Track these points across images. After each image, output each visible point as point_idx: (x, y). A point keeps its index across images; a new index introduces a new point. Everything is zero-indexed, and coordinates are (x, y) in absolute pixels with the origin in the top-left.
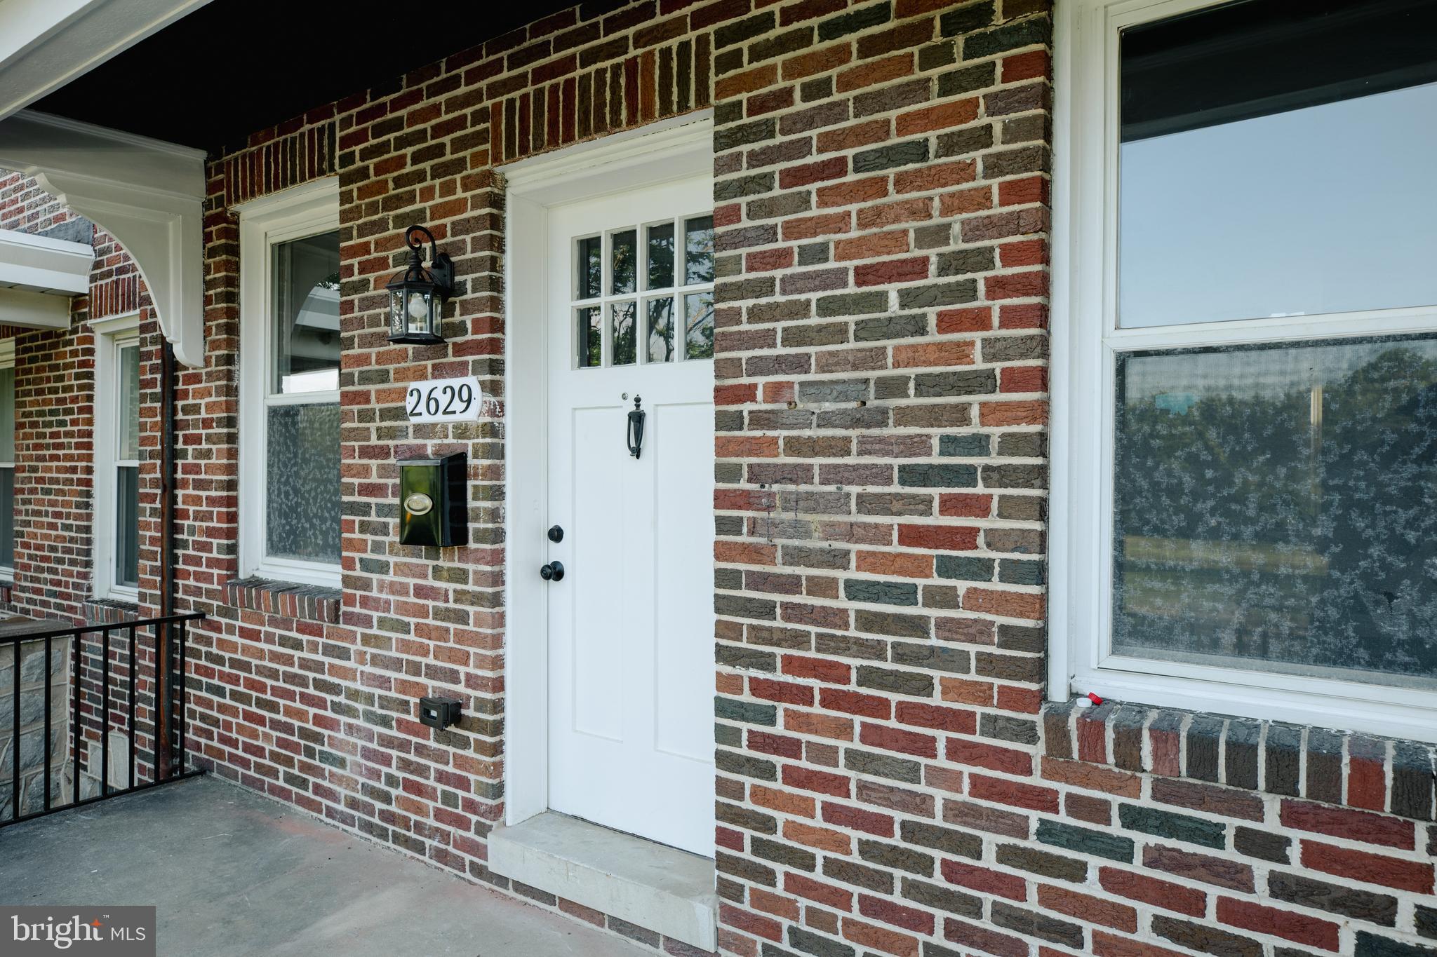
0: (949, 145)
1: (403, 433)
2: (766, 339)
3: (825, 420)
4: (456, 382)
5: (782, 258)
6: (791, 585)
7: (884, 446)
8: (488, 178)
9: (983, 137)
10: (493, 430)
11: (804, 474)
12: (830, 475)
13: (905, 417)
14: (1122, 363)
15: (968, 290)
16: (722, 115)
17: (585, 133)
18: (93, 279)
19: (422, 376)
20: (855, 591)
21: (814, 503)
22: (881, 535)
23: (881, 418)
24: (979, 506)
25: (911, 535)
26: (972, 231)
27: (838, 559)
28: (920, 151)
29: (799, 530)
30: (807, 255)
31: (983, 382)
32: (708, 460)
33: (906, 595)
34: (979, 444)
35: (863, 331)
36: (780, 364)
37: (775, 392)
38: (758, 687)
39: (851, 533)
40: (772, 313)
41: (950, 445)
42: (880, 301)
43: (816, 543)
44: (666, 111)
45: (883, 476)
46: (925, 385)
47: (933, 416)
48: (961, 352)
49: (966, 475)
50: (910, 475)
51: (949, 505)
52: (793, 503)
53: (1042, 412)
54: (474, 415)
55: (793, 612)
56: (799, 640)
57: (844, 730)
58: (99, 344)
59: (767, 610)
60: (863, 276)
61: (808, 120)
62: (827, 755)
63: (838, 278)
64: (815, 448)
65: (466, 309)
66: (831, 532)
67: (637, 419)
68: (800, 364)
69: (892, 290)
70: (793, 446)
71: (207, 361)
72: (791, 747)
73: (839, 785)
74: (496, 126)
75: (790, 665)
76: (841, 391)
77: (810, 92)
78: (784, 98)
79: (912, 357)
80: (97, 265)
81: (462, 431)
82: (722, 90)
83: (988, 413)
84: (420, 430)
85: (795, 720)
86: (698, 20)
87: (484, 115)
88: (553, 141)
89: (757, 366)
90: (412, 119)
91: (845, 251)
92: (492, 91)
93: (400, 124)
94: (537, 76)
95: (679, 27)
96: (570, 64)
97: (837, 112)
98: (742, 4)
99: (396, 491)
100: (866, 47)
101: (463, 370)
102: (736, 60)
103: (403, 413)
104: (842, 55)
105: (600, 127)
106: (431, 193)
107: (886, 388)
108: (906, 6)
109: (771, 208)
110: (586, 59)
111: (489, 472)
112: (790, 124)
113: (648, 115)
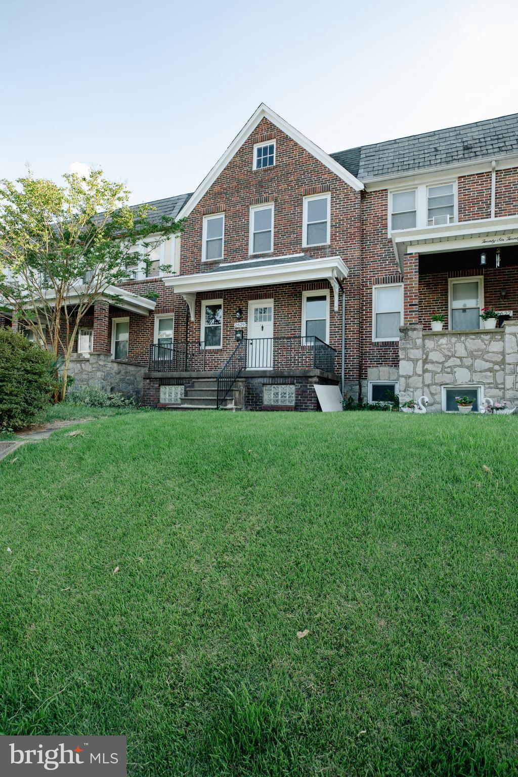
0: (294, 304)
1: (234, 329)
3: (284, 325)
4: (242, 323)
5: (280, 312)
7: (289, 327)
8: (247, 302)
9: (297, 304)
10: (246, 328)
13: (290, 325)
14: (307, 321)
15: (295, 315)
16: (274, 299)
18: (155, 308)
19: (238, 322)
20: (286, 339)
21: (283, 332)
24: (296, 332)
26: (296, 311)
28: (292, 304)
29: (282, 335)
30: (283, 312)
31: (297, 322)
32: (273, 329)
34: (296, 327)
35: (287, 318)
36: (280, 321)
37: (279, 323)
38: (278, 349)
39: (286, 335)
40: (279, 317)
41: (294, 327)
42: (289, 316)
44: (269, 298)
46: (292, 322)
47: (293, 325)
48: (295, 320)
49: (295, 329)
50: (291, 330)
51: (294, 332)
52: (281, 332)
53: (301, 324)
54: (245, 326)
56: (281, 344)
58: (155, 318)
59: (279, 342)
60: (287, 314)
61: (283, 301)
63: (285, 314)
64: (283, 328)
65: (243, 315)
66: (284, 335)
67: (263, 327)
68: (282, 321)
70: (281, 328)
71: (196, 320)
73: (285, 355)
74: (248, 297)
76: (285, 323)
79: (291, 320)
80: (157, 306)
81: (242, 328)
82: (275, 297)
83: (297, 325)
84: (236, 328)
86: (272, 290)
87: (246, 295)
88: (256, 299)
89: (277, 321)
90: (236, 294)
91: (286, 312)
92: (248, 293)
93: (234, 294)
94: (254, 292)
95: (270, 291)
96: (258, 292)
97: (285, 300)
98: (277, 290)
99: (232, 335)
100: (288, 296)
101: (243, 321)
102: (276, 295)
103: (234, 326)
104: (286, 296)
105: (261, 298)
106: (238, 302)
107: (289, 323)
108: (291, 293)
109: (279, 308)
110: (260, 292)
111: (247, 332)
112: (281, 301)
113: (267, 298)
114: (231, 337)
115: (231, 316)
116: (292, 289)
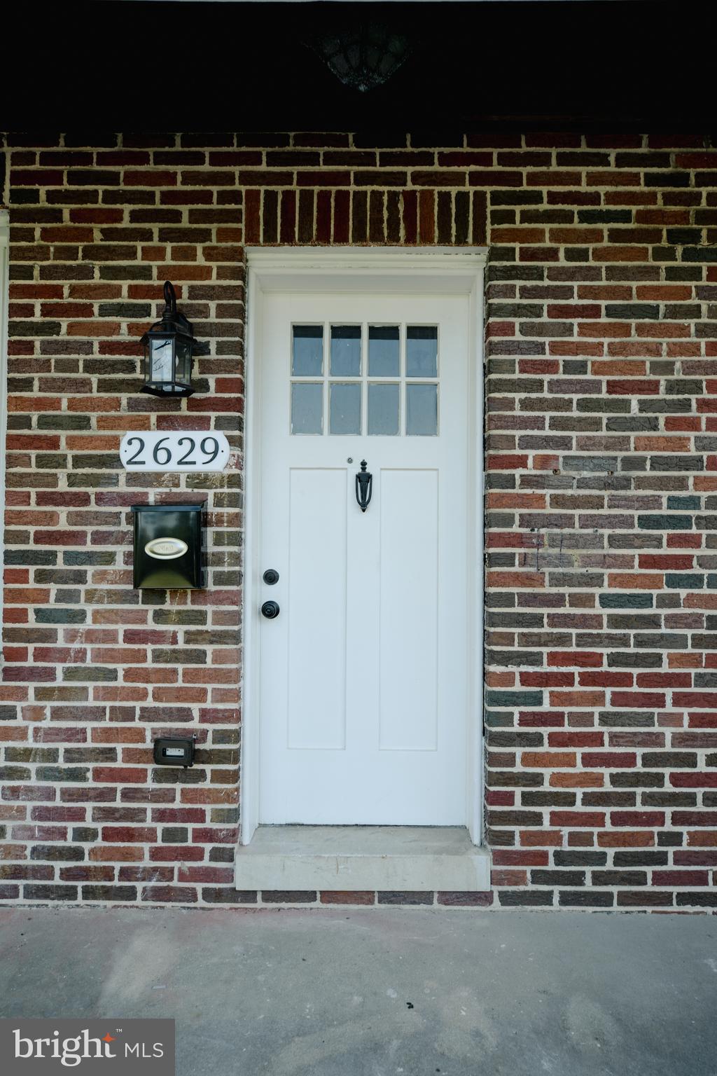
0: (674, 312)
1: (113, 480)
2: (538, 423)
3: (583, 484)
4: (198, 436)
5: (550, 367)
6: (558, 600)
7: (628, 502)
8: (238, 254)
9: (695, 312)
10: (235, 481)
11: (568, 521)
12: (586, 522)
13: (642, 482)
15: (685, 405)
16: (495, 254)
17: (360, 238)
19: (144, 426)
20: (606, 601)
21: (575, 542)
22: (627, 562)
23: (625, 484)
24: (694, 541)
25: (646, 562)
26: (689, 369)
27: (596, 580)
28: (654, 312)
29: (564, 561)
30: (569, 367)
31: (696, 463)
33: (645, 601)
34: (694, 502)
35: (612, 425)
36: (548, 442)
37: (543, 462)
38: (526, 679)
39: (604, 561)
40: (542, 404)
41: (675, 503)
42: (626, 406)
43: (577, 570)
44: (445, 239)
45: (626, 522)
46: (658, 463)
47: (663, 484)
48: (681, 444)
49: (684, 522)
50: (645, 522)
51: (674, 542)
52: (555, 542)
54: (219, 466)
55: (555, 620)
56: (563, 640)
57: (598, 699)
59: (537, 620)
60: (613, 387)
61: (570, 274)
62: (586, 719)
63: (595, 386)
64: (575, 502)
65: (206, 367)
66: (587, 561)
67: (364, 480)
68: (565, 443)
69: (634, 399)
70: (557, 501)
72: (556, 719)
73: (597, 739)
74: (252, 211)
75: (554, 659)
76: (595, 463)
77: (571, 255)
78: (552, 254)
79: (649, 444)
81: (200, 481)
82: (497, 236)
83: (699, 483)
84: (133, 479)
85: (557, 699)
86: (476, 179)
87: (235, 197)
88: (323, 238)
89: (528, 443)
90: (131, 178)
91: (600, 369)
92: (246, 178)
93: (112, 178)
94: (304, 179)
95: (457, 179)
96: (343, 178)
97: (593, 274)
98: (516, 179)
99: (99, 538)
100: (615, 236)
101: (203, 424)
102: (510, 217)
103: (115, 461)
104: (597, 236)
105: (377, 238)
106: (159, 253)
107: (630, 463)
108: (643, 217)
109: (541, 330)
110: (362, 179)
111: (237, 520)
112: (556, 274)
113: (427, 239)
114: (90, 558)
115: (91, 367)
116: (651, 180)
